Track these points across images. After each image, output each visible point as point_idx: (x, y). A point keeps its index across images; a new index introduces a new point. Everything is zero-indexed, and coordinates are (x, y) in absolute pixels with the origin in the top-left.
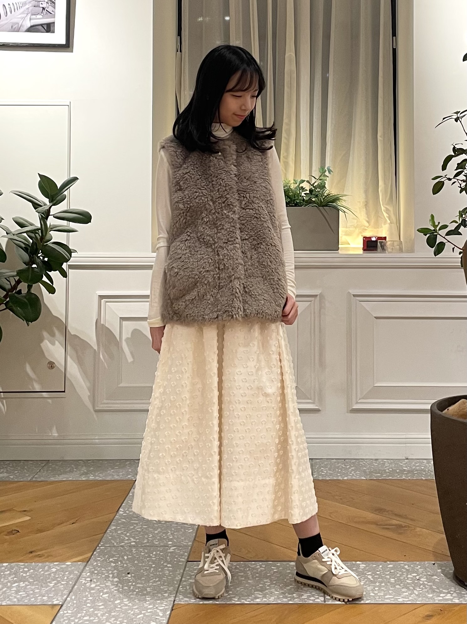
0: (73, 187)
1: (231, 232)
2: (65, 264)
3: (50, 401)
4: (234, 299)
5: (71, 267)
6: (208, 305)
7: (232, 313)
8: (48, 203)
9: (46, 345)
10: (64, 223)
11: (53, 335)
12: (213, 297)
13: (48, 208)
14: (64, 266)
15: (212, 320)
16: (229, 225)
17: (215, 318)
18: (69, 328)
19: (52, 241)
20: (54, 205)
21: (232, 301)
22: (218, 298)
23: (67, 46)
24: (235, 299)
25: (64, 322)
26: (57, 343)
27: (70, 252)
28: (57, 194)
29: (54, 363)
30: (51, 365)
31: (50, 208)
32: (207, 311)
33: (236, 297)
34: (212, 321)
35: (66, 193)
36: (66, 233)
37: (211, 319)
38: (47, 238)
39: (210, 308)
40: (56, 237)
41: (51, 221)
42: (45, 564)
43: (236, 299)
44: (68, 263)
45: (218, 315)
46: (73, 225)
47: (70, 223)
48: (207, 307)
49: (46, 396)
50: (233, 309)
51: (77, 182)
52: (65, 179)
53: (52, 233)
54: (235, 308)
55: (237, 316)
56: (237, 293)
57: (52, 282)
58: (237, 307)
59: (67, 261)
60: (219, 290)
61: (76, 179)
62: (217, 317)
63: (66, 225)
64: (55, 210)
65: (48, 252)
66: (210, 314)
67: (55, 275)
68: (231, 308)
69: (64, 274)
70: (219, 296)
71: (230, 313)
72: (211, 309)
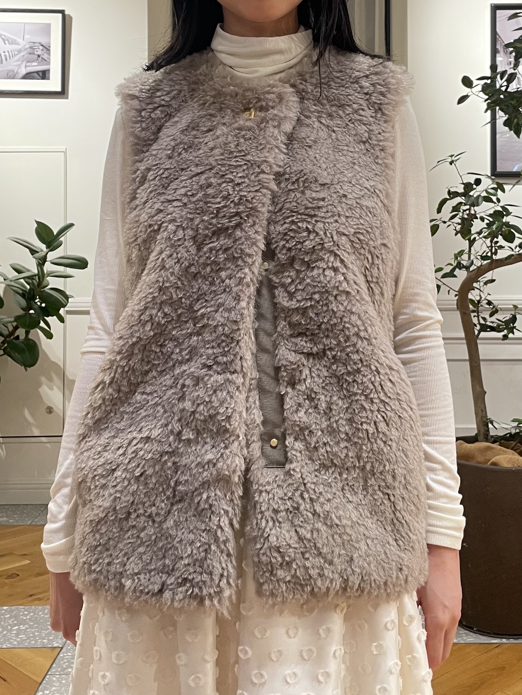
0: (70, 233)
1: (227, 336)
2: (62, 309)
3: (48, 445)
4: (210, 546)
5: (68, 312)
6: (139, 546)
7: (200, 588)
8: (45, 250)
9: (44, 390)
10: (61, 268)
11: (50, 379)
12: (154, 522)
13: (44, 254)
14: (62, 311)
15: (144, 597)
16: (226, 315)
17: (154, 595)
18: (67, 373)
19: (49, 287)
20: (51, 251)
21: (206, 550)
22: (168, 528)
23: (63, 93)
24: (213, 547)
25: (62, 366)
26: (55, 387)
27: (67, 297)
28: (54, 240)
29: (52, 408)
30: (50, 410)
31: (47, 254)
32: (133, 566)
33: (216, 540)
34: (146, 602)
35: (62, 239)
36: (63, 279)
37: (141, 591)
38: (44, 283)
39: (141, 555)
40: (53, 283)
41: (49, 266)
42: (45, 607)
43: (218, 547)
44: (66, 309)
45: (163, 584)
46: (70, 271)
47: (68, 268)
48: (134, 551)
49: (44, 441)
50: (205, 577)
51: (74, 228)
52: (62, 225)
53: (49, 278)
54: (211, 574)
55: (216, 602)
56: (222, 530)
57: (50, 328)
58: (217, 571)
59: (64, 306)
60: (172, 504)
61: (72, 225)
62: (161, 591)
63: (63, 270)
64: (52, 256)
65: (45, 297)
66: (142, 576)
67: (52, 320)
68: (201, 574)
69: (62, 320)
70: (170, 523)
71: (196, 590)
72: (144, 557)
